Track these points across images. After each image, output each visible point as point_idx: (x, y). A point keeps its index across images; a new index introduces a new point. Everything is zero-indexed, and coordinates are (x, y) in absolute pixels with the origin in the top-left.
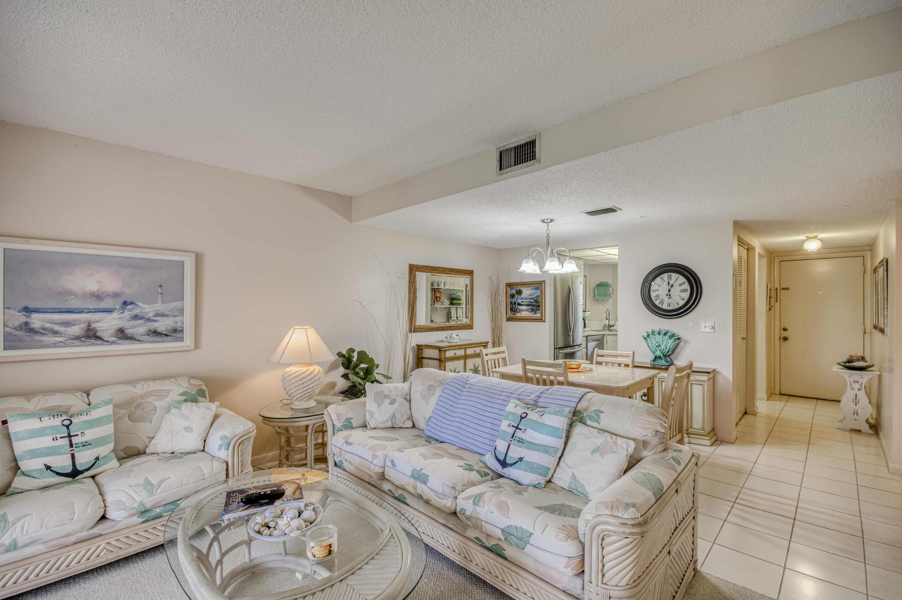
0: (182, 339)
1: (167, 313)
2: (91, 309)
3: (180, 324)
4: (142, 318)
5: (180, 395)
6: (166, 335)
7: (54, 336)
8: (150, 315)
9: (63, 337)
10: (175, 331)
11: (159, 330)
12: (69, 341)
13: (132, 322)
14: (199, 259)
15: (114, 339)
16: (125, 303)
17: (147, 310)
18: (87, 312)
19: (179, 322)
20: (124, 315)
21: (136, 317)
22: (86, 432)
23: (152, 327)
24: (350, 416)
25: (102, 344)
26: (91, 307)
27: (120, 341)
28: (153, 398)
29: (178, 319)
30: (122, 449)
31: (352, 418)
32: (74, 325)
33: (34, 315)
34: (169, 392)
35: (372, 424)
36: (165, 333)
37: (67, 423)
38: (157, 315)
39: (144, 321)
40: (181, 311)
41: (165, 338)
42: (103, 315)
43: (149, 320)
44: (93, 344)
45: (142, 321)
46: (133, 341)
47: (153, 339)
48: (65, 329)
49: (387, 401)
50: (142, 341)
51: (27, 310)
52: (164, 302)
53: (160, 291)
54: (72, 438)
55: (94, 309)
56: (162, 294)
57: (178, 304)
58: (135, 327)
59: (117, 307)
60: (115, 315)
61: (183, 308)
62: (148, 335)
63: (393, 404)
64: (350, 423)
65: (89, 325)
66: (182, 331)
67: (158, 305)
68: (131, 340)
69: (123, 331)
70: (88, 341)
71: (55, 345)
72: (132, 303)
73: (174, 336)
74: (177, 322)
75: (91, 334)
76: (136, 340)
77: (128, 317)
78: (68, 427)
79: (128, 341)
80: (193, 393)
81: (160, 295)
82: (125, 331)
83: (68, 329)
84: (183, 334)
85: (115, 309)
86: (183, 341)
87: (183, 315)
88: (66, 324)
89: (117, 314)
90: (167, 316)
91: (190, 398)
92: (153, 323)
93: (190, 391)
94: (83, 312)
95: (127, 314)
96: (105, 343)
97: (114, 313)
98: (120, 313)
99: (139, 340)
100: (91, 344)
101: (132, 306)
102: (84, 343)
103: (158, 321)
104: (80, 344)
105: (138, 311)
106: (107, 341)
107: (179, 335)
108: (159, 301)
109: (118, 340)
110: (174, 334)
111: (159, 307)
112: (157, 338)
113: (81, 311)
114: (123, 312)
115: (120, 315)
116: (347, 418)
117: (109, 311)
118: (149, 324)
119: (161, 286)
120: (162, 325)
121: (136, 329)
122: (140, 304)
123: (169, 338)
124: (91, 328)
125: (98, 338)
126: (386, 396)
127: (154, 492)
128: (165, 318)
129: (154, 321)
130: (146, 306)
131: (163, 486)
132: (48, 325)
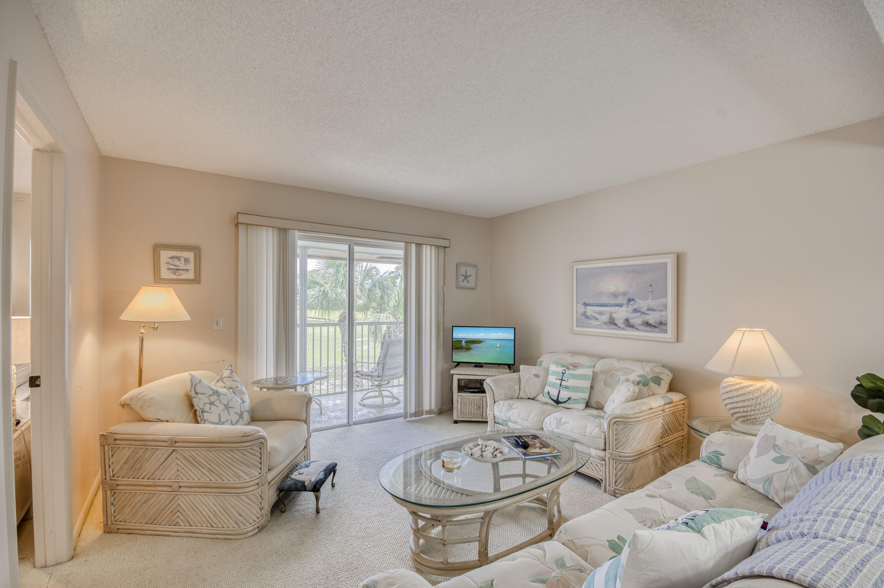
0: (665, 331)
1: (655, 308)
2: (611, 304)
3: (664, 318)
4: (639, 311)
5: (638, 376)
6: (655, 327)
7: (596, 321)
8: (644, 309)
9: (599, 322)
10: (661, 323)
11: (650, 322)
12: (602, 325)
13: (633, 314)
14: (679, 259)
15: (623, 326)
16: (629, 300)
17: (642, 305)
18: (610, 306)
19: (664, 316)
20: (629, 309)
21: (636, 311)
22: (569, 380)
23: (645, 319)
24: (721, 450)
25: (617, 329)
26: (612, 303)
27: (627, 328)
28: (621, 372)
29: (663, 313)
30: (595, 401)
31: (723, 455)
32: (604, 314)
33: (588, 307)
34: (633, 371)
35: (741, 474)
36: (654, 324)
37: (564, 372)
38: (649, 310)
39: (641, 314)
40: (665, 306)
41: (654, 328)
42: (617, 309)
43: (643, 313)
44: (613, 329)
45: (639, 314)
46: (633, 329)
47: (646, 328)
48: (600, 317)
49: (773, 454)
50: (639, 330)
51: (586, 305)
52: (653, 299)
53: (650, 290)
54: (563, 381)
55: (613, 304)
56: (651, 292)
57: (662, 300)
58: (635, 318)
59: (625, 303)
60: (624, 308)
61: (667, 304)
62: (643, 325)
63: (778, 463)
64: (718, 458)
65: (611, 316)
66: (666, 324)
67: (649, 301)
68: (632, 328)
69: (628, 321)
70: (611, 326)
71: (596, 327)
72: (633, 300)
73: (660, 328)
74: (662, 316)
75: (612, 321)
76: (635, 328)
77: (631, 310)
78: (563, 374)
79: (631, 329)
80: (648, 378)
81: (650, 293)
82: (630, 321)
83: (602, 317)
84: (667, 327)
85: (624, 304)
86: (667, 333)
87: (667, 310)
88: (601, 313)
89: (625, 307)
90: (655, 310)
91: (643, 381)
92: (646, 316)
93: (646, 375)
94: (608, 306)
95: (631, 308)
96: (619, 329)
97: (623, 307)
98: (626, 307)
99: (637, 329)
100: (612, 328)
101: (633, 302)
102: (608, 327)
103: (649, 315)
104: (607, 327)
105: (636, 306)
106: (620, 327)
107: (663, 328)
108: (650, 298)
109: (625, 327)
110: (660, 326)
111: (650, 303)
112: (649, 329)
113: (607, 305)
114: (628, 307)
115: (626, 309)
116: (716, 451)
117: (620, 305)
118: (643, 316)
119: (651, 286)
120: (652, 318)
121: (636, 319)
122: (637, 300)
123: (657, 329)
124: (612, 317)
125: (615, 324)
126: (775, 447)
127: (559, 427)
128: (654, 312)
129: (647, 314)
130: (641, 302)
131: (564, 426)
132: (593, 314)
